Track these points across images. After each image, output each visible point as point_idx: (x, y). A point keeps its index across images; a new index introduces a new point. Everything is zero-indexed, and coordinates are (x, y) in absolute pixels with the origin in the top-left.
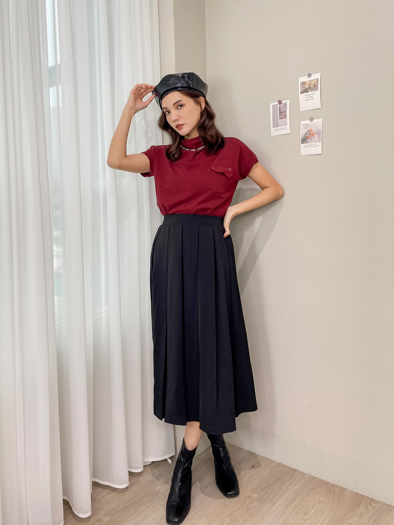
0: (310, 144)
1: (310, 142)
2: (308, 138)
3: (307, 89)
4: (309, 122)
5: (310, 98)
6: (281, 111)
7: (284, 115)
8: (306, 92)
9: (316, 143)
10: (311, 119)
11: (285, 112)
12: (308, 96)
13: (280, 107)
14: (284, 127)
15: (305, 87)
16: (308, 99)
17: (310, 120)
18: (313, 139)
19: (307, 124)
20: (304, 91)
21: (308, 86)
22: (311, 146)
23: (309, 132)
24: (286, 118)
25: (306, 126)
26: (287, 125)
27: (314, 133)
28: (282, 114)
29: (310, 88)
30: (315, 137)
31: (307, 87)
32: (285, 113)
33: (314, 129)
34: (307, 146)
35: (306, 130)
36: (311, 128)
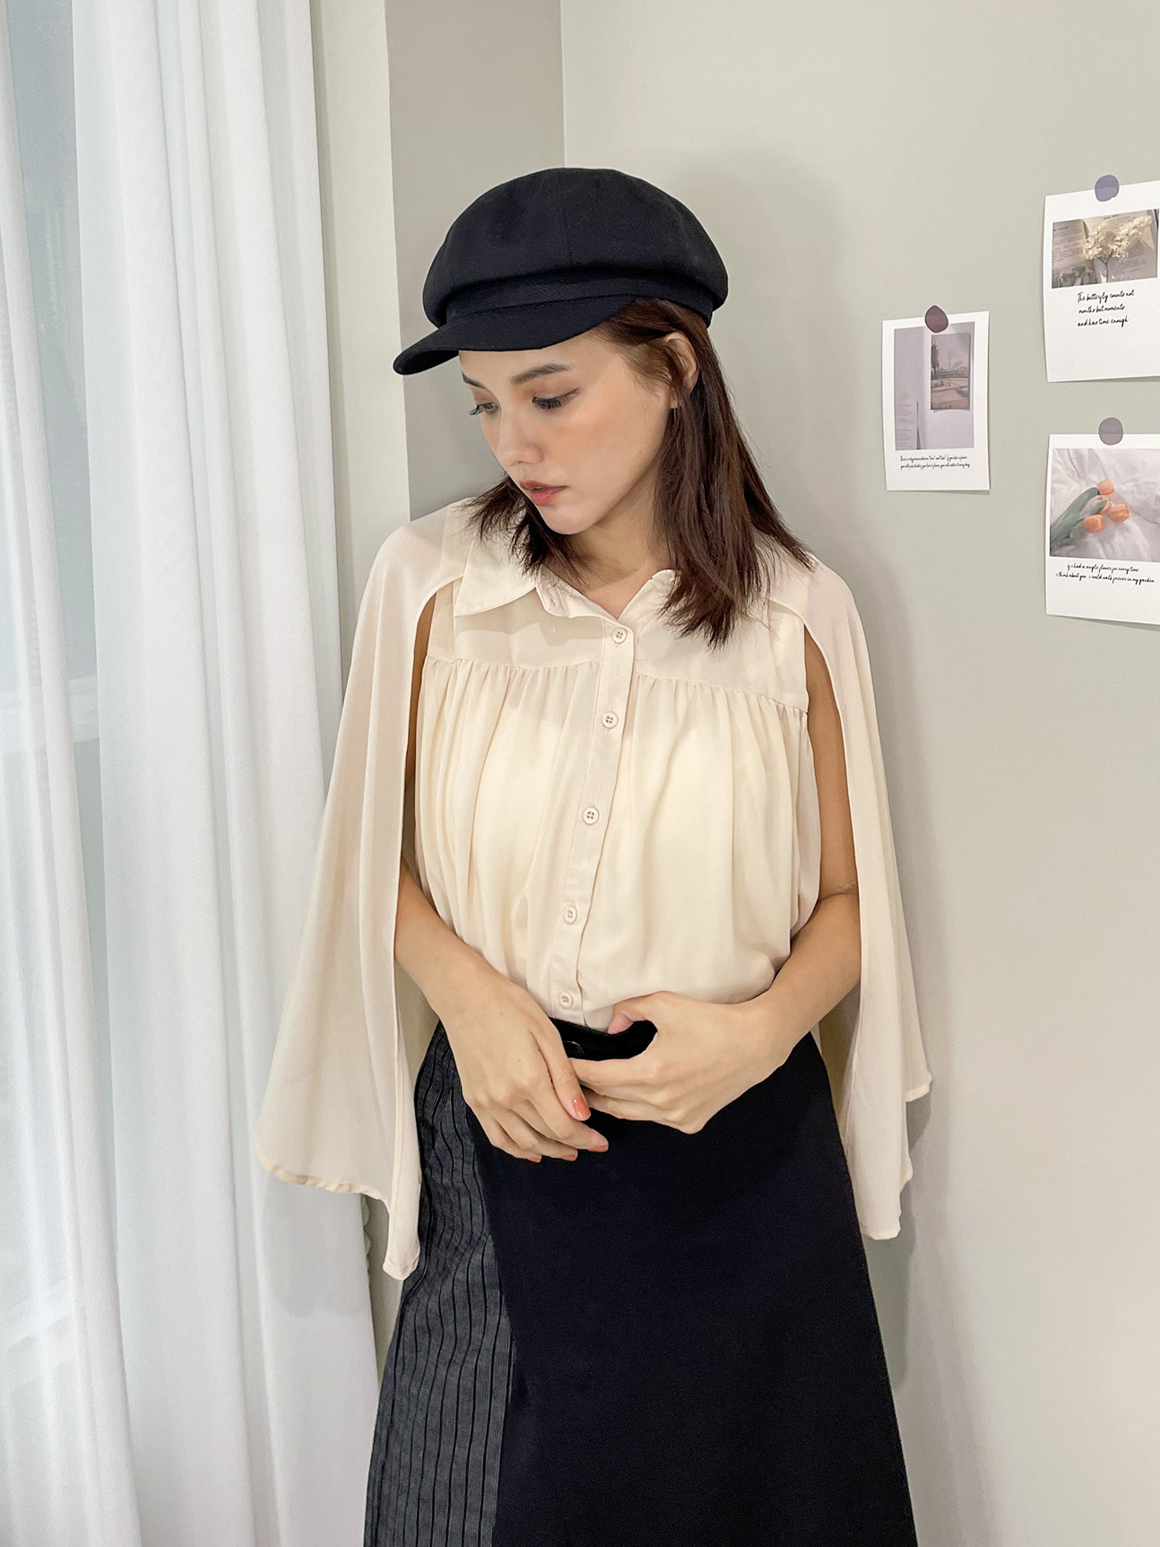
0: (1099, 563)
1: (1101, 551)
2: (1090, 528)
3: (1092, 262)
4: (1092, 442)
5: (1105, 315)
6: (944, 364)
7: (960, 392)
8: (1087, 278)
9: (1135, 565)
10: (1111, 431)
11: (965, 374)
12: (1094, 304)
13: (933, 348)
14: (959, 452)
15: (1079, 251)
16: (1095, 317)
17: (1101, 433)
18: (1118, 539)
19: (1086, 453)
20: (1073, 274)
21: (1096, 251)
22: (1105, 573)
23: (1095, 501)
24: (967, 407)
25: (1080, 463)
26: (973, 447)
27: (1123, 506)
28: (945, 381)
29: (1107, 258)
30: (1127, 529)
31: (1090, 251)
32: (962, 382)
33: (1123, 488)
34: (1082, 572)
35: (1075, 486)
36: (1107, 480)
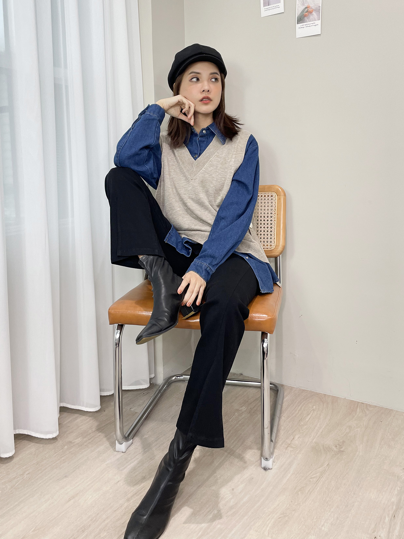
0: (307, 23)
1: (308, 21)
2: (305, 16)
9: (314, 22)
18: (311, 17)
22: (308, 25)
23: (306, 10)
25: (303, 2)
26: (280, 3)
27: (312, 9)
30: (313, 14)
33: (312, 6)
34: (304, 26)
35: (302, 7)
36: (309, 5)
